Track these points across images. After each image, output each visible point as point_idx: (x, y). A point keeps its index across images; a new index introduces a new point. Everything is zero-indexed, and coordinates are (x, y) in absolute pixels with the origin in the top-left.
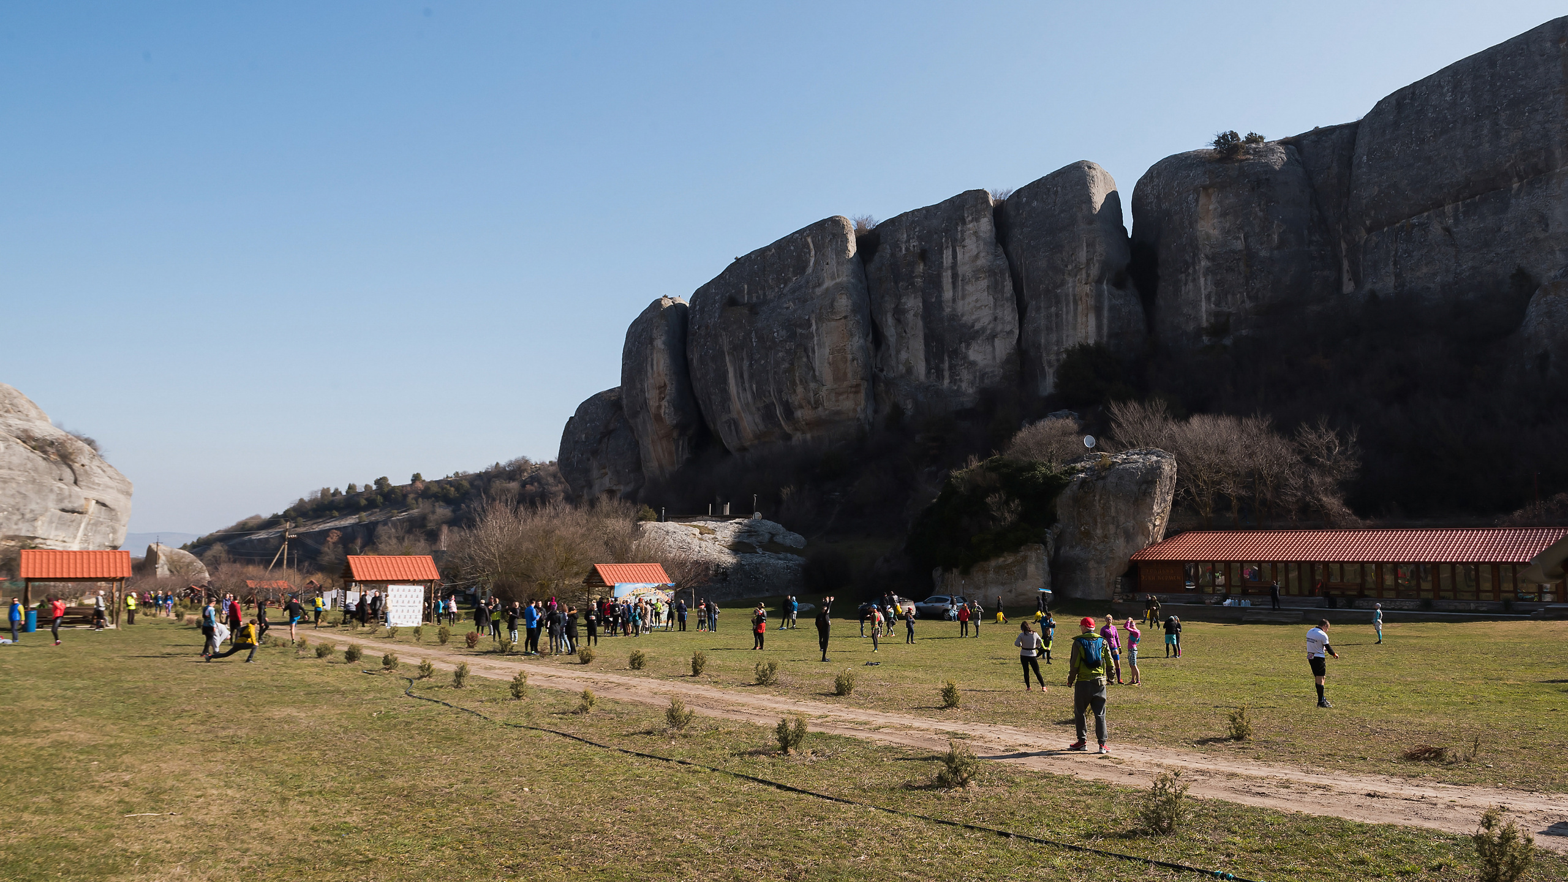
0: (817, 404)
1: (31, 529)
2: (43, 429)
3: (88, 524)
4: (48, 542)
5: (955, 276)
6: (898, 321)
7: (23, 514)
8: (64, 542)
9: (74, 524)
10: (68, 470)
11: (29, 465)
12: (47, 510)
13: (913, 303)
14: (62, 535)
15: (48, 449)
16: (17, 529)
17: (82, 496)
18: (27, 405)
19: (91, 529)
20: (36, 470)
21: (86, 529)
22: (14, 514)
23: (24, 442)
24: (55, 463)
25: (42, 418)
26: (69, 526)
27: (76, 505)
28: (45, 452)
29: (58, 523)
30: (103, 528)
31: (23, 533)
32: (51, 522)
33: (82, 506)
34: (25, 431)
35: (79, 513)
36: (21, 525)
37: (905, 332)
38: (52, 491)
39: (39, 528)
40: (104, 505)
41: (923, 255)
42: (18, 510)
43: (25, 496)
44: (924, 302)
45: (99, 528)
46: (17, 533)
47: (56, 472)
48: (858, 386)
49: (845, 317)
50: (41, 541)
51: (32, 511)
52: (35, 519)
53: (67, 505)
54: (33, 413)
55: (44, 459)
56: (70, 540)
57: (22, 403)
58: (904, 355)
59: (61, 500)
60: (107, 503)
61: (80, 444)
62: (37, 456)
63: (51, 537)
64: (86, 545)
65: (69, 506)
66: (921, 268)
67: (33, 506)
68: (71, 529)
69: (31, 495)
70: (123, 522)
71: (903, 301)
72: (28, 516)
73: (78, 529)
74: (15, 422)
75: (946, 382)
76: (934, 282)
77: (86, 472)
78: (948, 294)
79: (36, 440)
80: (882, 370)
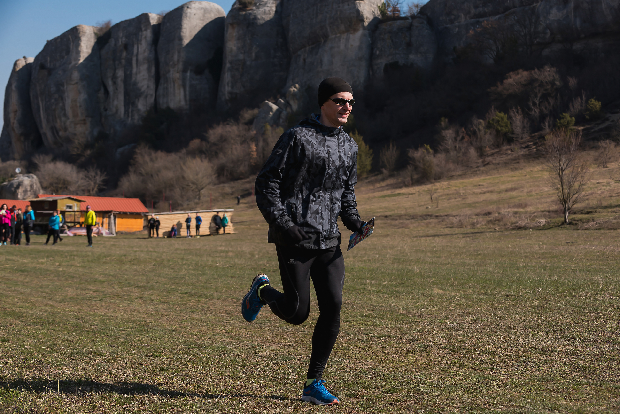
0: (66, 129)
5: (137, 60)
6: (115, 83)
13: (120, 73)
37: (117, 89)
41: (126, 47)
44: (125, 73)
48: (84, 120)
49: (77, 83)
58: (116, 103)
66: (124, 54)
71: (117, 71)
75: (130, 119)
76: (129, 62)
78: (134, 70)
80: (106, 110)
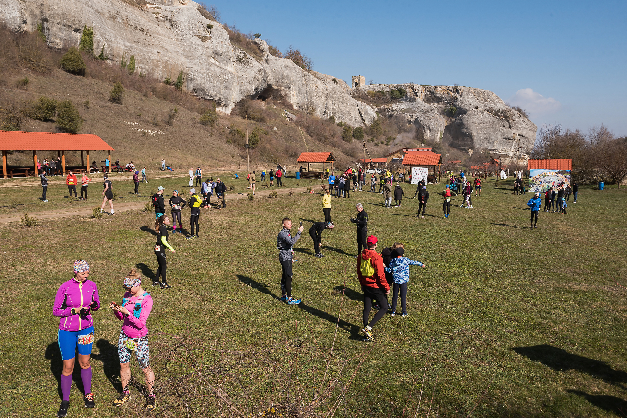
1: (492, 146)
2: (499, 106)
3: (516, 144)
4: (500, 151)
7: (489, 141)
9: (510, 144)
10: (507, 123)
11: (491, 121)
12: (498, 139)
14: (505, 148)
15: (499, 114)
17: (512, 132)
18: (494, 98)
19: (517, 146)
20: (493, 123)
21: (515, 146)
22: (486, 141)
23: (490, 113)
24: (502, 120)
25: (500, 102)
27: (510, 136)
28: (498, 116)
29: (503, 144)
31: (490, 148)
32: (500, 143)
33: (512, 137)
34: (491, 108)
35: (511, 139)
36: (488, 145)
38: (500, 131)
39: (495, 146)
40: (522, 136)
42: (487, 139)
43: (489, 134)
46: (487, 148)
47: (502, 123)
50: (497, 151)
51: (492, 139)
52: (494, 143)
53: (506, 136)
54: (496, 101)
55: (497, 119)
56: (509, 150)
57: (493, 97)
59: (503, 135)
60: (524, 135)
61: (514, 111)
62: (494, 118)
63: (501, 149)
64: (516, 152)
65: (507, 137)
67: (493, 137)
68: (509, 146)
69: (492, 133)
70: (531, 143)
73: (511, 146)
74: (488, 105)
77: (515, 123)
79: (495, 111)
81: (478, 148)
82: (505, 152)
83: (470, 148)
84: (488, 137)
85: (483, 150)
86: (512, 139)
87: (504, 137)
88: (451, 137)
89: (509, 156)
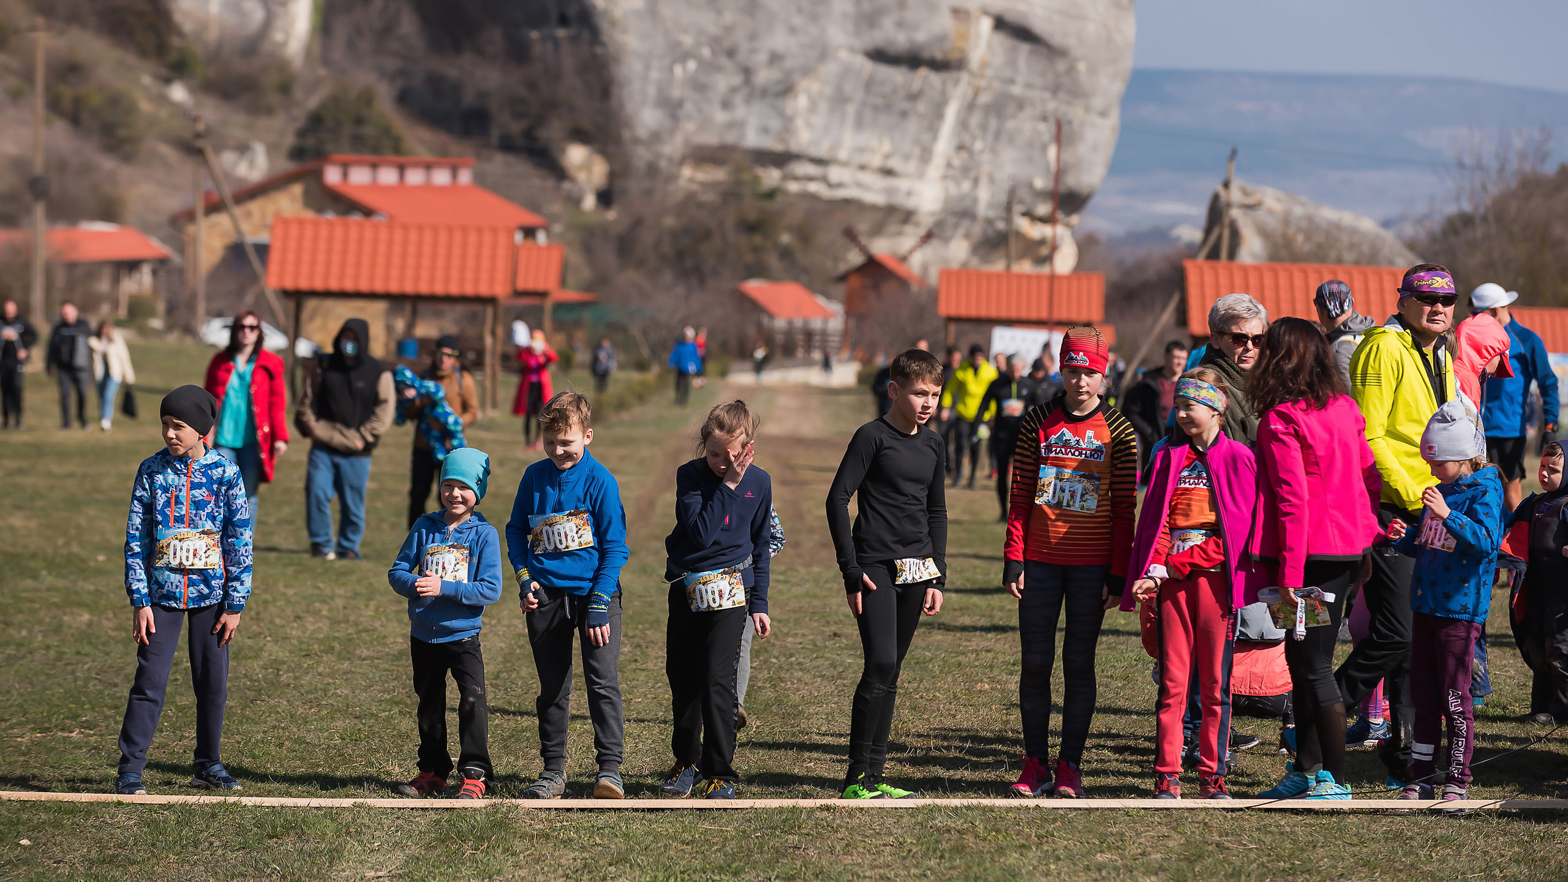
1: (775, 124)
3: (970, 107)
4: (835, 173)
7: (747, 72)
8: (888, 172)
9: (921, 106)
12: (824, 53)
14: (876, 147)
16: (731, 125)
19: (984, 127)
21: (963, 125)
22: (719, 69)
26: (904, 114)
27: (921, 37)
29: (864, 104)
30: (1026, 125)
31: (753, 139)
32: (839, 100)
33: (942, 38)
35: (934, 64)
36: (740, 111)
39: (800, 122)
40: (1026, 34)
42: (731, 53)
45: (1010, 124)
46: (730, 138)
50: (810, 169)
51: (775, 58)
52: (787, 90)
53: (889, 34)
56: (912, 167)
59: (870, 19)
60: (1039, 24)
63: (843, 155)
64: (966, 186)
65: (900, 40)
67: (779, 41)
68: (913, 126)
70: (1098, 102)
72: (764, 76)
73: (933, 129)
81: (656, 137)
82: (879, 182)
83: (580, 136)
84: (740, 38)
85: (703, 156)
86: (940, 66)
87: (878, 37)
88: (409, 25)
89: (907, 216)
